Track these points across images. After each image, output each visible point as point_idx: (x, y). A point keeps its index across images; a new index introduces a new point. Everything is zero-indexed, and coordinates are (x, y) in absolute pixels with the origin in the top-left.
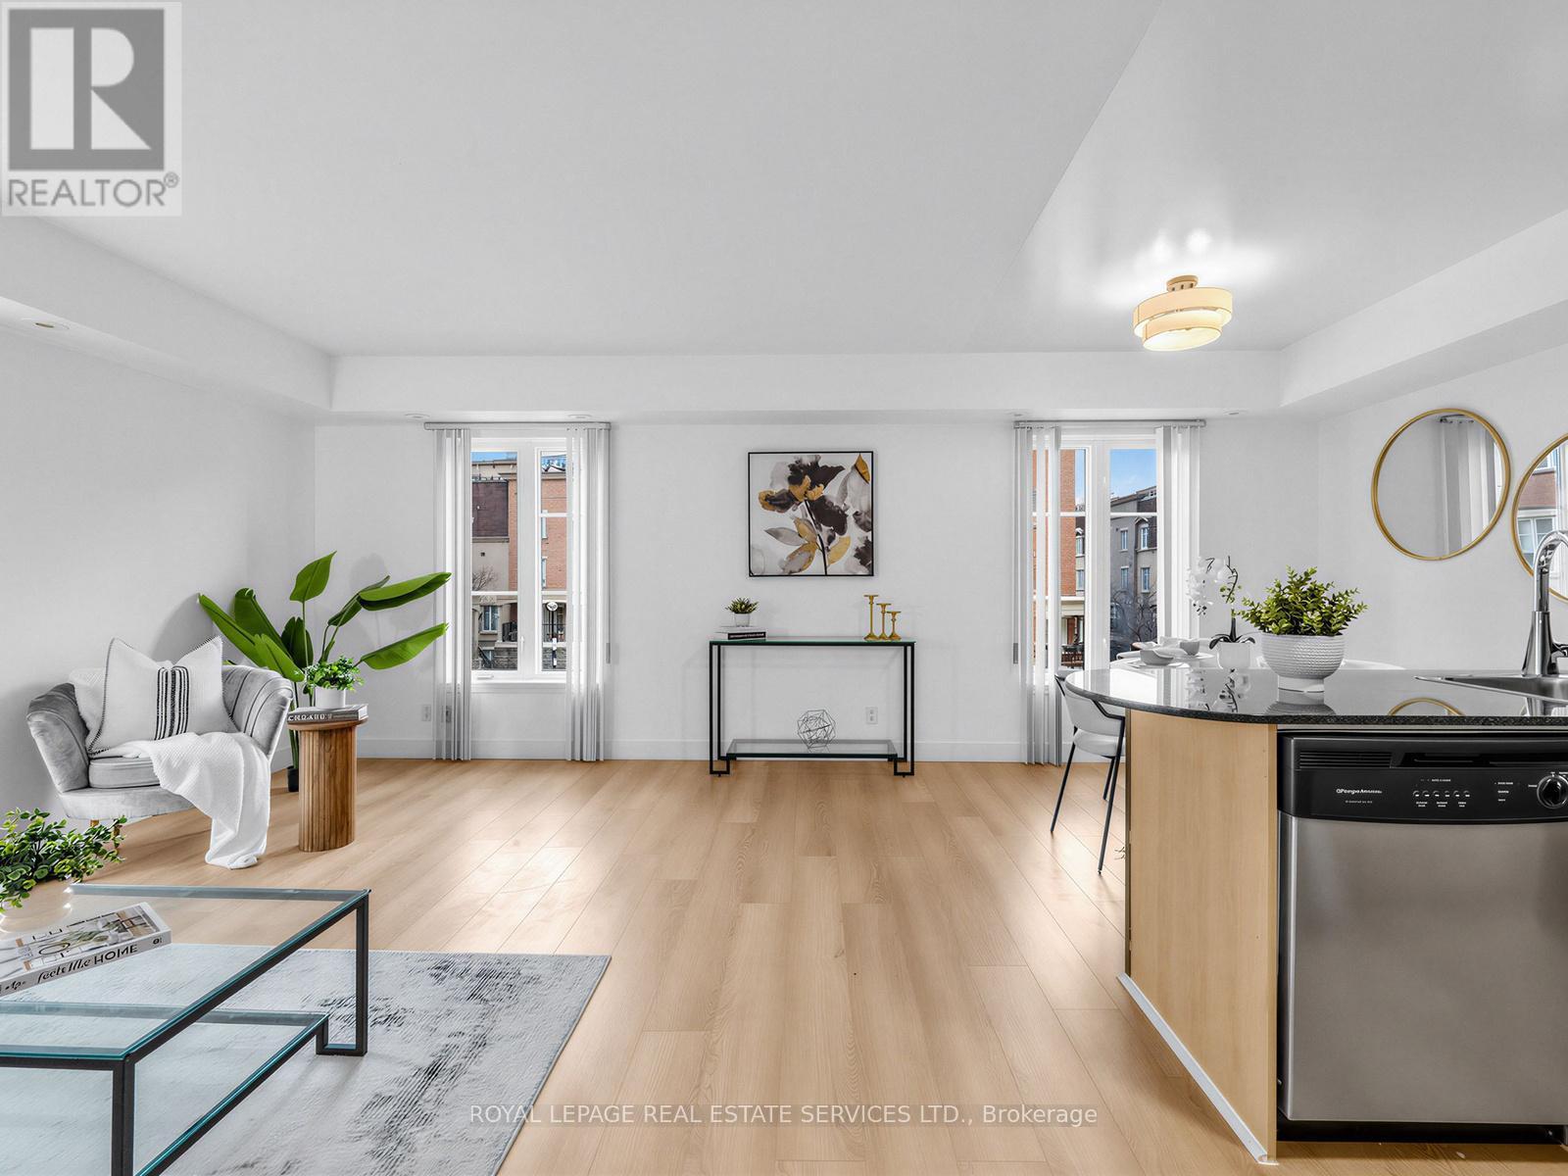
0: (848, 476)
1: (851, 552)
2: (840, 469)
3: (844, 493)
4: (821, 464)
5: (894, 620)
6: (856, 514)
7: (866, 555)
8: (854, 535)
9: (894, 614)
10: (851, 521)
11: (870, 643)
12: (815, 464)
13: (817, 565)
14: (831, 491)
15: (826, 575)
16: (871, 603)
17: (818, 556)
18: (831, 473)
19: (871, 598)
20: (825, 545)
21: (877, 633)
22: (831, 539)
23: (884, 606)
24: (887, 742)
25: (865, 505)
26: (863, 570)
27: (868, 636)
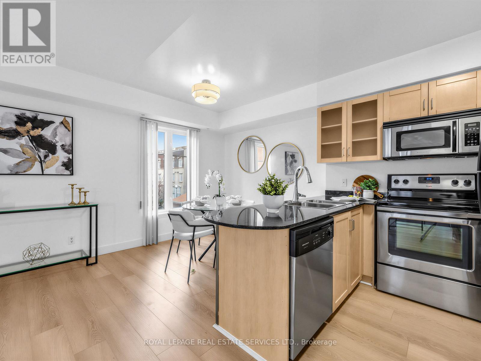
0: (57, 127)
1: (59, 163)
2: (52, 122)
3: (55, 134)
4: (39, 118)
5: (85, 195)
6: (63, 145)
7: (69, 165)
8: (61, 156)
9: (85, 193)
10: (59, 148)
11: (73, 206)
12: (36, 118)
13: (36, 168)
14: (47, 133)
15: (43, 174)
16: (72, 188)
17: (37, 165)
18: (45, 124)
19: (73, 185)
20: (43, 159)
21: (76, 201)
22: (46, 157)
23: (80, 189)
24: (81, 251)
25: (68, 141)
26: (68, 172)
27: (70, 204)
